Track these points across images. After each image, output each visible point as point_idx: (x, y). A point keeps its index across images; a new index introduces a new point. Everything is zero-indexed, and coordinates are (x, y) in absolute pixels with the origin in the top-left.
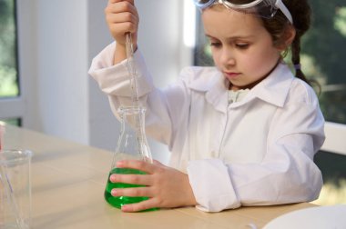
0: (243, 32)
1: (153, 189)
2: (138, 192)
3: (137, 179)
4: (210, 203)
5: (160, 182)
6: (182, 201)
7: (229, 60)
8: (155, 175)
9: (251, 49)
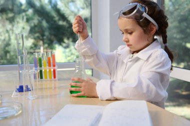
0: (129, 27)
1: (82, 89)
2: (76, 89)
3: (76, 85)
4: (101, 97)
5: (85, 86)
6: (93, 95)
7: (126, 39)
8: (83, 84)
9: (134, 34)
